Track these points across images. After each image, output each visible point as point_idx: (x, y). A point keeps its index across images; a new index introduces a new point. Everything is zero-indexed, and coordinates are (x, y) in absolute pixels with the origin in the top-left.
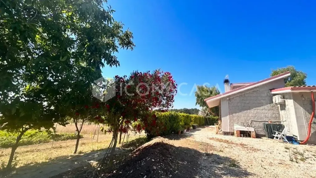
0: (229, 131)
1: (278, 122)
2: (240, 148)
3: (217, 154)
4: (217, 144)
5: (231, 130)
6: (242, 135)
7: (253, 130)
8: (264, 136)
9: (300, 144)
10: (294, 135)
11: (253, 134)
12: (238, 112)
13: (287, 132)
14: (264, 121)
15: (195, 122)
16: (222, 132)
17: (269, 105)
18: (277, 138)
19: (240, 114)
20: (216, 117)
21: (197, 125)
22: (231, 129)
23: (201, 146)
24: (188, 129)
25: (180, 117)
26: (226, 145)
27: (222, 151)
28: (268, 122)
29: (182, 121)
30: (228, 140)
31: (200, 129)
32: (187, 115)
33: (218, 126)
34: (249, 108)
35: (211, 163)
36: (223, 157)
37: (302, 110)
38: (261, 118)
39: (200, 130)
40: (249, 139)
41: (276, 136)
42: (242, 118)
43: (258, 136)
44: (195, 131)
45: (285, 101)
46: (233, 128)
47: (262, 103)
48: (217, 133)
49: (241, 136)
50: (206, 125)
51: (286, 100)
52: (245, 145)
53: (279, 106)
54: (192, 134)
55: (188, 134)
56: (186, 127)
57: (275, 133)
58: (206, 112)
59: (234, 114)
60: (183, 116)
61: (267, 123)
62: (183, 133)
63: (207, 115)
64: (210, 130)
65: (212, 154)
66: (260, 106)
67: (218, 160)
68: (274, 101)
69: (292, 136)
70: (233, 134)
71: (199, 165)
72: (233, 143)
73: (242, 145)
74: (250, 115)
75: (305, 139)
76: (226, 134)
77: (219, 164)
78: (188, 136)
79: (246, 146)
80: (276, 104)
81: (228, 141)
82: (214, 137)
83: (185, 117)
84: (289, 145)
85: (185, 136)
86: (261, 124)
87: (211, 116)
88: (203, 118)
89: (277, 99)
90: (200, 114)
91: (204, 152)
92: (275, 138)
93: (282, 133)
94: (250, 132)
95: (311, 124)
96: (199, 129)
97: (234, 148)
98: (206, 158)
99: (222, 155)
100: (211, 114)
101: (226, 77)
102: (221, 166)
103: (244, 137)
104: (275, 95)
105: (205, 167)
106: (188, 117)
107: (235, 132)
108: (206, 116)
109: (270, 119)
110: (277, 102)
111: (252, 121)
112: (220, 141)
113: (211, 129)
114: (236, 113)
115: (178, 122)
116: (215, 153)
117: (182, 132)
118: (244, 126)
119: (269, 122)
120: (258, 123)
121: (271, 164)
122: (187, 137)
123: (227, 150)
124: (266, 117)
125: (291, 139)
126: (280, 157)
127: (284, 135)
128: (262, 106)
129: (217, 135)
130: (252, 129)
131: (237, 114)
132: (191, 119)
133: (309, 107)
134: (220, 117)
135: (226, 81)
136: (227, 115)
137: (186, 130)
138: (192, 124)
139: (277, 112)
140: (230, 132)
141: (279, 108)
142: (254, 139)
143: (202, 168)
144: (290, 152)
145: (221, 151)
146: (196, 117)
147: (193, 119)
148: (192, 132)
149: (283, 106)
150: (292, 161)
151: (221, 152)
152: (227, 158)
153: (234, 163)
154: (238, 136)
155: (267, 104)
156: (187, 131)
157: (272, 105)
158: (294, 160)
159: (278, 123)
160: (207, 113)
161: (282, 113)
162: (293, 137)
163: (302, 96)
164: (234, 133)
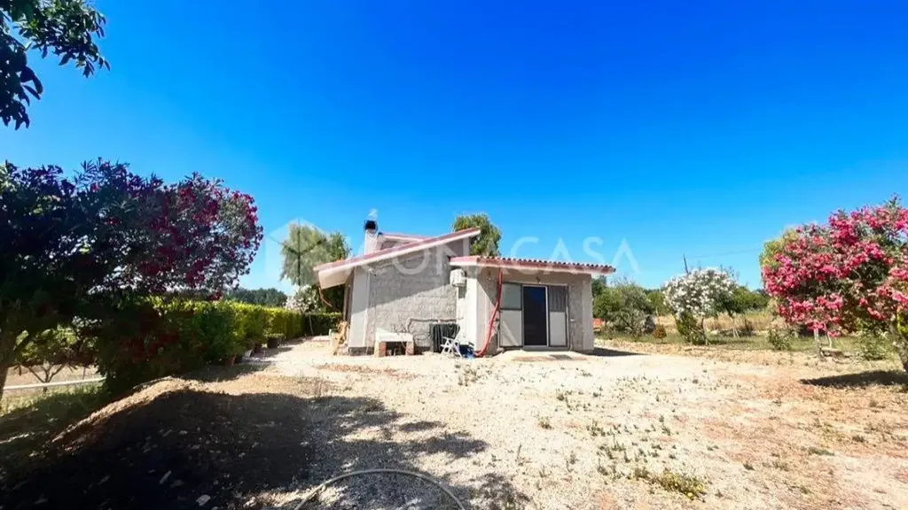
0: (363, 345)
1: (451, 320)
2: (384, 376)
3: (341, 395)
4: (337, 378)
5: (368, 342)
6: (390, 352)
7: (411, 340)
8: (427, 349)
9: (475, 356)
10: (470, 343)
11: (410, 348)
12: (388, 302)
13: (462, 338)
14: (432, 320)
15: (276, 328)
16: (347, 348)
17: (443, 287)
18: (447, 350)
19: (392, 304)
20: (332, 314)
21: (283, 337)
22: (370, 339)
23: (300, 385)
24: (257, 351)
25: (237, 314)
26: (355, 375)
27: (350, 389)
28: (437, 321)
29: (241, 328)
30: (360, 364)
31: (290, 346)
32: (256, 310)
33: (338, 336)
34: (409, 294)
35: (329, 415)
36: (353, 398)
37: (486, 297)
38: (428, 314)
39: (290, 349)
40: (401, 357)
41: (445, 346)
42: (395, 315)
43: (418, 351)
44: (277, 353)
45: (466, 281)
46: (372, 337)
47: (433, 283)
48: (335, 354)
49: (387, 355)
50: (303, 336)
51: (468, 280)
52: (395, 371)
53: (457, 289)
54: (269, 362)
55: (256, 361)
56: (253, 342)
57: (444, 342)
58: (310, 299)
59: (379, 307)
60: (245, 312)
61: (435, 323)
62: (240, 362)
63: (311, 307)
64: (318, 347)
65: (330, 398)
66: (428, 290)
67: (343, 405)
68: (451, 278)
69: (467, 344)
70: (370, 351)
71: (305, 421)
72: (371, 371)
73: (389, 371)
74: (410, 308)
75: (482, 348)
76: (357, 352)
77: (345, 411)
78: (259, 366)
79: (396, 373)
80: (454, 286)
81: (360, 368)
82: (329, 363)
83: (251, 314)
84: (462, 360)
85: (249, 369)
86: (426, 327)
87: (321, 312)
88: (298, 315)
89: (456, 277)
90: (291, 307)
91: (311, 397)
92: (443, 350)
93: (455, 341)
94: (405, 343)
95: (493, 321)
96: (286, 346)
97: (372, 379)
98: (316, 407)
99: (349, 395)
100: (320, 305)
101: (371, 214)
102: (351, 414)
103: (392, 354)
104: (454, 268)
105: (320, 423)
106: (257, 314)
107: (377, 348)
108: (307, 311)
109: (441, 316)
110: (456, 282)
111: (411, 320)
112: (346, 368)
113: (319, 344)
114: (383, 302)
115: (229, 330)
116: (335, 394)
117: (239, 359)
118: (396, 331)
119: (439, 322)
120: (421, 323)
121: (432, 396)
122: (256, 370)
123: (360, 385)
124: (435, 312)
125: (465, 350)
126: (447, 382)
127: (456, 344)
128: (433, 288)
129: (335, 357)
130: (408, 338)
131: (386, 306)
132: (264, 320)
133: (494, 293)
134: (344, 313)
135: (371, 226)
136: (363, 309)
137: (248, 353)
138: (267, 334)
139: (453, 302)
140: (365, 348)
141: (457, 294)
142: (411, 357)
143: (312, 427)
144: (461, 371)
145: (347, 389)
146: (279, 316)
147: (272, 319)
148: (269, 356)
149: (463, 290)
150: (461, 384)
151: (348, 391)
152: (360, 398)
153: (375, 405)
154: (381, 356)
155: (440, 285)
156: (252, 355)
157: (448, 287)
158: (464, 382)
159: (451, 323)
160: (310, 303)
161: (460, 302)
162: (467, 346)
163: (489, 274)
164: (373, 348)
